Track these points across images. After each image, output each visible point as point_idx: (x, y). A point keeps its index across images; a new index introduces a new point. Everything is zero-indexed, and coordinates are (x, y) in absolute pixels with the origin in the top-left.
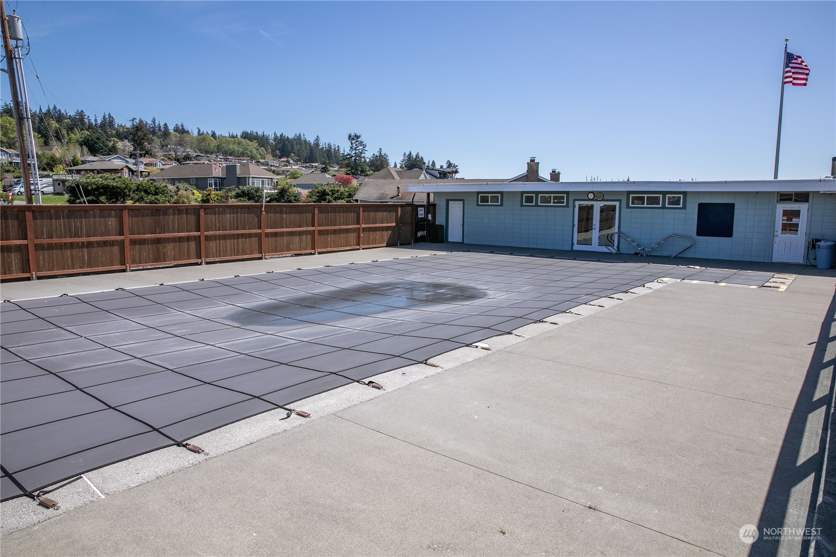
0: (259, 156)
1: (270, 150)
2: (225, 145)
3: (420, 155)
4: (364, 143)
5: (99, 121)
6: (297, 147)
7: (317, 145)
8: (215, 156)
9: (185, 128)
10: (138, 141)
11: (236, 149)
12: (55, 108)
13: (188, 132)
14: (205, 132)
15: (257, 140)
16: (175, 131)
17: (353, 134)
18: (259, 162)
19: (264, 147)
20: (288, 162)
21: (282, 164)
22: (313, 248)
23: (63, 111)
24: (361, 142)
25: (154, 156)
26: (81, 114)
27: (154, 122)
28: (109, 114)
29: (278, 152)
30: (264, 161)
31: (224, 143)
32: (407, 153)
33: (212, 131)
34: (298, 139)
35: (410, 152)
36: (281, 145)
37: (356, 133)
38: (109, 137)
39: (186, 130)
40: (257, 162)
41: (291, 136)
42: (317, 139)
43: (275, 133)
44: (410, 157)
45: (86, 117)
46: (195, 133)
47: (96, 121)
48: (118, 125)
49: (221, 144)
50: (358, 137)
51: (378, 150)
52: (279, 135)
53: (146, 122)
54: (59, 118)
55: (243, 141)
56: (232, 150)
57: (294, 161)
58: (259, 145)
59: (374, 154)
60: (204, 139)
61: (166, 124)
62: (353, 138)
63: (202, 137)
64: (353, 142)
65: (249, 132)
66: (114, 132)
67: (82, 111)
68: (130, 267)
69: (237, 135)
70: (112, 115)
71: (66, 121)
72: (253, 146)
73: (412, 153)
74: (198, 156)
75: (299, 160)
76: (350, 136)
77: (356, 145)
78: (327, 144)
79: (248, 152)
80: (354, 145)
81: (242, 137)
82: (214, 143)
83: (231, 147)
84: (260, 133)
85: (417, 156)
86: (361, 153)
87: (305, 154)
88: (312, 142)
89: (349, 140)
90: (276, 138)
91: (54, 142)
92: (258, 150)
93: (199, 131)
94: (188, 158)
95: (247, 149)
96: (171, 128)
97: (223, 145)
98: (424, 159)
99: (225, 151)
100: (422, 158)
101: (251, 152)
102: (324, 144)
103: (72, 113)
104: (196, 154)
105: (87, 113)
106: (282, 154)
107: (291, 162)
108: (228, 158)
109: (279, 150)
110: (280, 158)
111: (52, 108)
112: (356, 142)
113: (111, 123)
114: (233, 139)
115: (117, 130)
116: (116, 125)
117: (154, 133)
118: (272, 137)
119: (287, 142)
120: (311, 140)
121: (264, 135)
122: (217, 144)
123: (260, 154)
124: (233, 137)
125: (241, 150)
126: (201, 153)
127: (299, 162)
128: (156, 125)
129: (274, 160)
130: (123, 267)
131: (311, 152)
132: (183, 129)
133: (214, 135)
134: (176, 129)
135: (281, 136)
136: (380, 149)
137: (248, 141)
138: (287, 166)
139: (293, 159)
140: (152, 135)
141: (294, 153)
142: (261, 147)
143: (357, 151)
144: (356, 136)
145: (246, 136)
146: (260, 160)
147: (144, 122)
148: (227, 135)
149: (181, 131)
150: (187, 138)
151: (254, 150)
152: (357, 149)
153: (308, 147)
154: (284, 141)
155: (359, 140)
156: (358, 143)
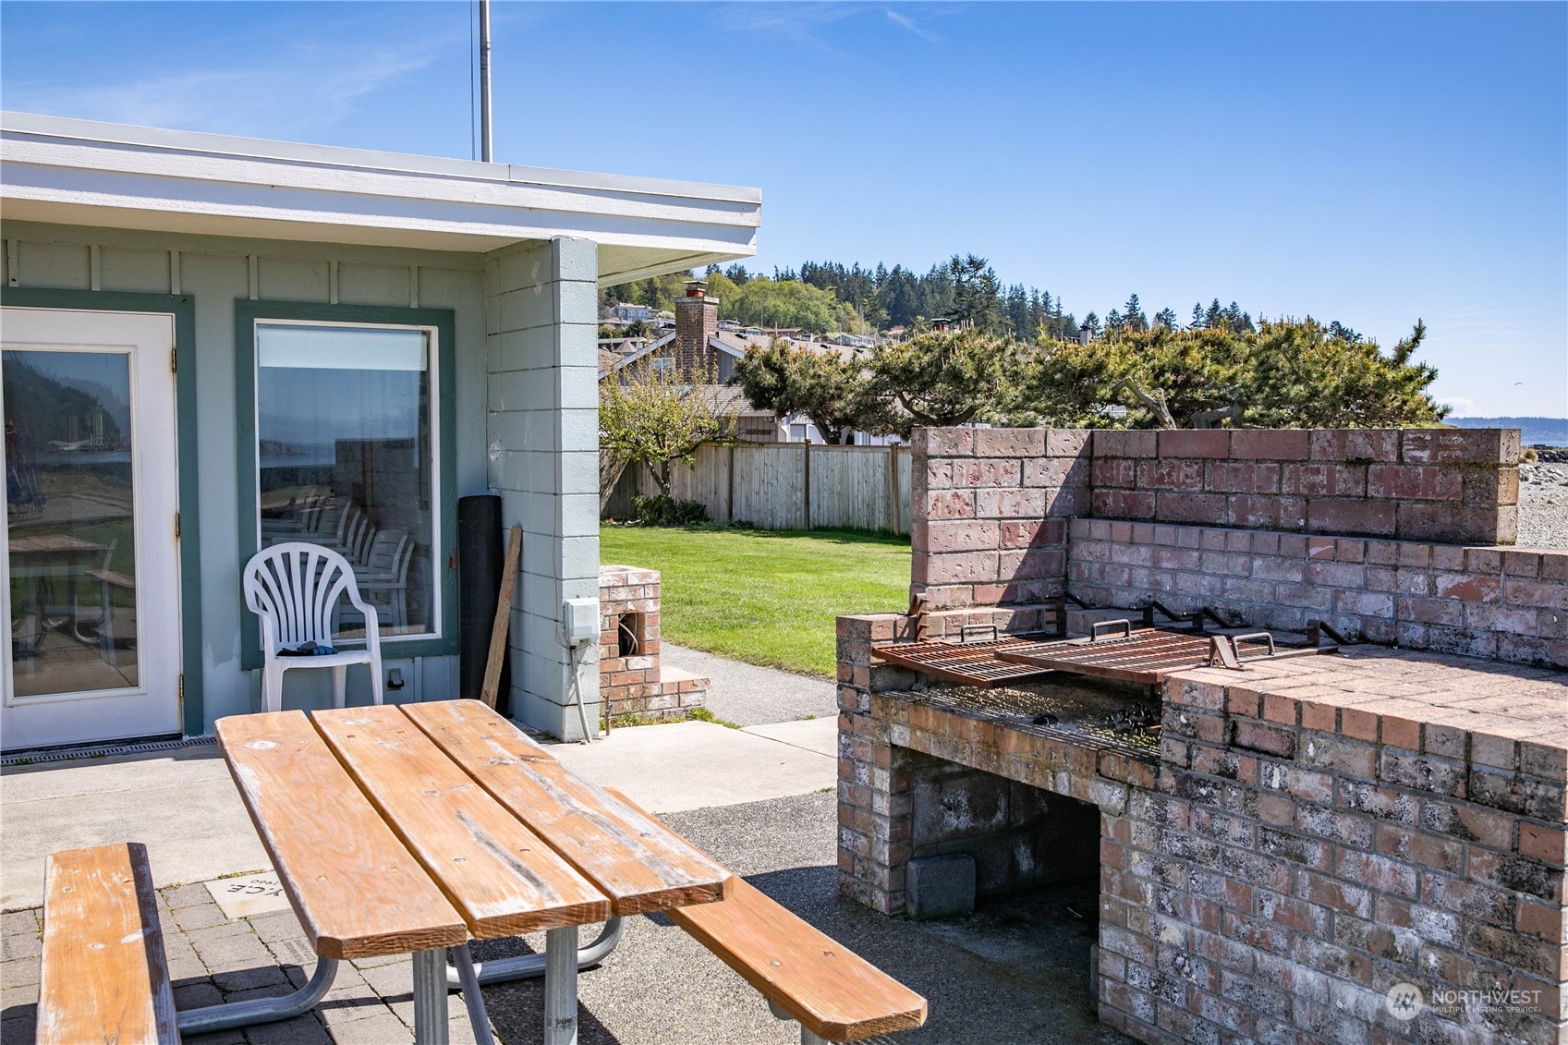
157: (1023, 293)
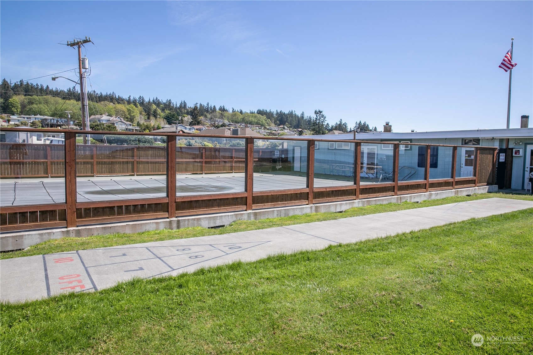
0: (266, 124)
1: (273, 121)
2: (247, 118)
3: (367, 123)
4: (325, 116)
5: (178, 106)
6: (289, 119)
7: (303, 117)
8: (240, 125)
9: (225, 108)
10: (195, 116)
11: (253, 120)
12: (157, 98)
13: (227, 111)
14: (237, 111)
15: (266, 114)
16: (219, 110)
17: (318, 110)
18: (266, 128)
19: (270, 119)
20: (284, 128)
21: (280, 129)
22: (202, 170)
23: (160, 100)
24: (322, 115)
25: (203, 125)
26: (170, 102)
27: (208, 105)
28: (184, 101)
29: (278, 122)
30: (269, 127)
31: (247, 117)
32: (358, 122)
33: (240, 110)
34: (291, 114)
35: (360, 122)
36: (280, 118)
37: (320, 110)
38: (183, 114)
39: (226, 109)
40: (264, 128)
41: (286, 112)
42: (303, 114)
43: (277, 111)
44: (360, 125)
45: (172, 103)
46: (231, 111)
47: (176, 105)
48: (188, 107)
49: (245, 117)
50: (320, 112)
51: (340, 120)
52: (279, 112)
53: (204, 105)
54: (158, 104)
55: (258, 115)
56: (251, 121)
57: (288, 127)
58: (267, 118)
59: (337, 123)
60: (235, 114)
61: (215, 106)
62: (318, 113)
63: (234, 113)
64: (318, 115)
65: (262, 110)
66: (186, 111)
67: (170, 100)
68: (96, 175)
69: (254, 112)
70: (185, 102)
71: (162, 105)
72: (263, 118)
73: (361, 122)
74: (230, 124)
75: (291, 127)
76: (316, 112)
77: (320, 117)
78: (309, 117)
79: (260, 122)
80: (318, 117)
81: (257, 113)
82: (241, 116)
83: (250, 119)
84: (268, 111)
85: (364, 124)
86: (323, 122)
87: (294, 123)
88: (299, 116)
89: (315, 114)
90: (277, 113)
91: (152, 117)
92: (266, 120)
93: (233, 109)
94: (224, 126)
95: (260, 120)
96: (217, 108)
97: (246, 118)
98: (369, 126)
99: (247, 121)
100: (368, 125)
101: (262, 122)
102: (307, 117)
103: (165, 101)
104: (229, 123)
105: (172, 101)
106: (280, 123)
107: (286, 128)
108: (247, 126)
109: (279, 121)
110: (279, 125)
111: (155, 99)
112: (320, 115)
113: (185, 106)
114: (252, 114)
115: (187, 110)
116: (187, 107)
117: (207, 111)
118: (275, 113)
119: (284, 116)
120: (299, 114)
121: (270, 112)
122: (242, 117)
123: (267, 123)
124: (252, 113)
125: (256, 121)
126: (232, 123)
127: (291, 128)
128: (209, 106)
129: (276, 127)
130: (93, 175)
131: (298, 122)
132: (224, 109)
133: (241, 112)
134: (220, 109)
135: (281, 112)
136: (341, 119)
137: (261, 116)
138: (282, 130)
139: (287, 126)
140: (206, 112)
141: (288, 123)
142: (268, 119)
143: (320, 121)
144: (319, 111)
145: (260, 112)
146: (266, 127)
147: (203, 105)
148: (249, 112)
149: (223, 110)
150: (226, 114)
151: (264, 121)
152: (320, 119)
153: (297, 118)
154: (282, 115)
155: (321, 114)
156: (320, 116)
157: (311, 118)
